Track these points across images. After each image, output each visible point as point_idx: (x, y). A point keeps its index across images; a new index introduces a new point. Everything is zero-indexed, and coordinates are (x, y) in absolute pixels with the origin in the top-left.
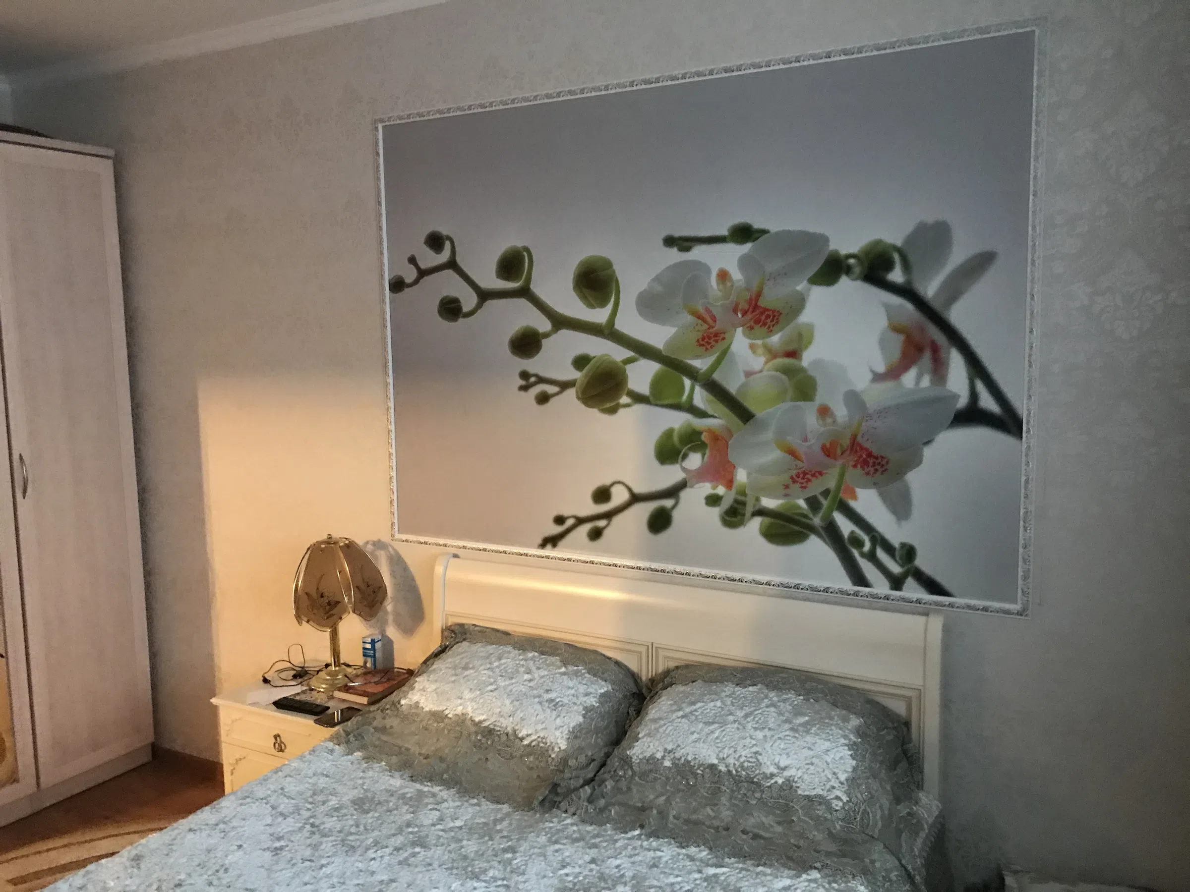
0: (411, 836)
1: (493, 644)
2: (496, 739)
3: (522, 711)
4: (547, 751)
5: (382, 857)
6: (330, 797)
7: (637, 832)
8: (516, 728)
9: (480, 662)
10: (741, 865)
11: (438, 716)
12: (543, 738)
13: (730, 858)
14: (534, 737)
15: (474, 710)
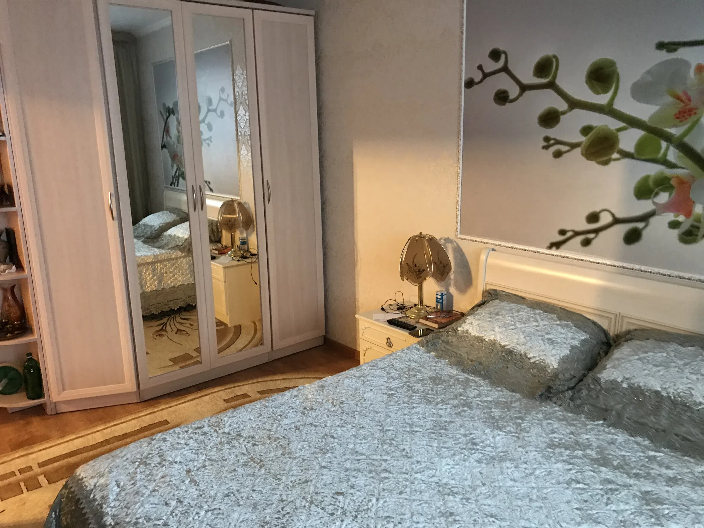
0: (462, 401)
1: (514, 303)
2: (514, 357)
3: (531, 343)
4: (545, 368)
5: (446, 409)
6: (418, 373)
7: (601, 422)
8: (527, 352)
9: (506, 312)
10: (672, 454)
11: (480, 340)
12: (543, 360)
13: (665, 448)
14: (537, 359)
15: (501, 338)
